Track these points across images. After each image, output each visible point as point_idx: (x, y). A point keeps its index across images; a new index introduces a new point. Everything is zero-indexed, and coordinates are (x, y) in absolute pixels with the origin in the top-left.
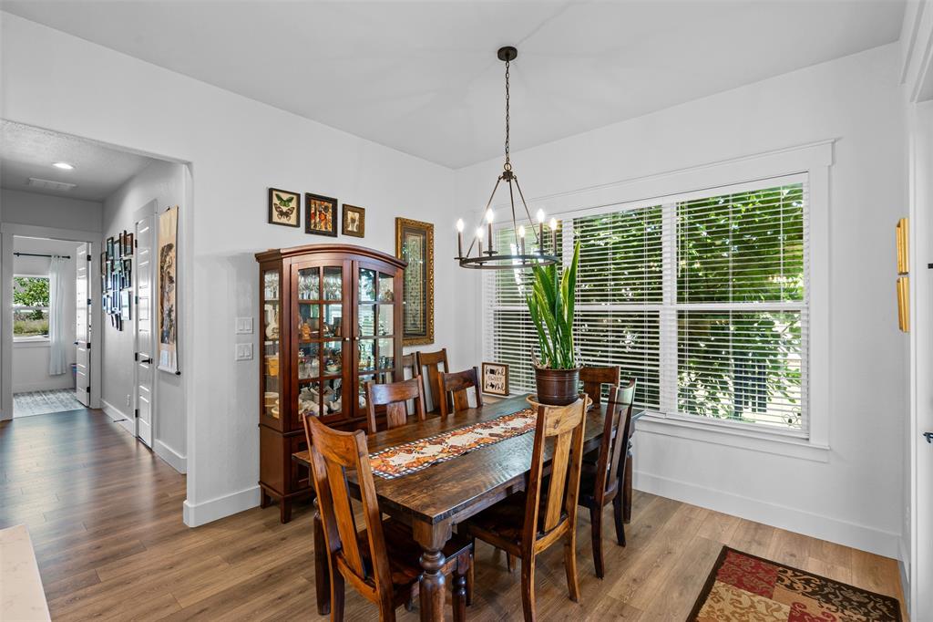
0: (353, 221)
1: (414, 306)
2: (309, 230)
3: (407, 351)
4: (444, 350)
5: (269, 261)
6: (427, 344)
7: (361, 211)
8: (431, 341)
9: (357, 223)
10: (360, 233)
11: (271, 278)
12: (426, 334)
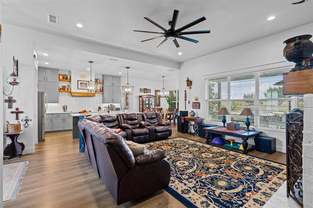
1: (158, 101)
2: (144, 93)
3: (156, 107)
4: (162, 108)
5: (140, 97)
7: (150, 90)
8: (160, 106)
10: (150, 92)
11: (141, 98)
12: (159, 105)
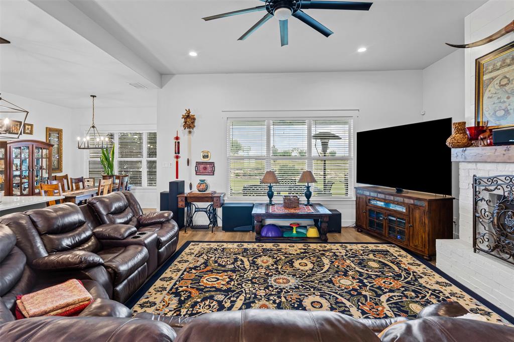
0: (28, 129)
1: (54, 159)
4: (67, 175)
6: (59, 172)
7: (32, 125)
8: (61, 172)
9: (30, 129)
10: (31, 133)
12: (59, 169)
